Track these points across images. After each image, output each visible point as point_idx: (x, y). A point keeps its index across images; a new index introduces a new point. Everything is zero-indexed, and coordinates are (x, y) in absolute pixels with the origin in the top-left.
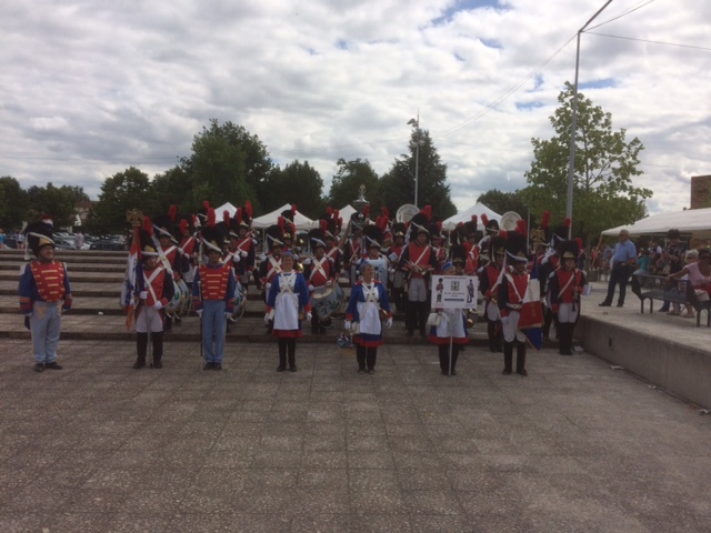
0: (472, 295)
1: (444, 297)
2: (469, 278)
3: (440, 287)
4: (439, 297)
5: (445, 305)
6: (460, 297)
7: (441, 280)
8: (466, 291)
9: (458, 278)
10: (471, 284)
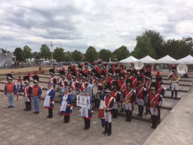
0: (88, 103)
1: (80, 103)
2: (87, 97)
3: (79, 99)
4: (79, 102)
5: (80, 105)
6: (85, 103)
7: (79, 97)
8: (86, 102)
9: (84, 97)
10: (88, 99)
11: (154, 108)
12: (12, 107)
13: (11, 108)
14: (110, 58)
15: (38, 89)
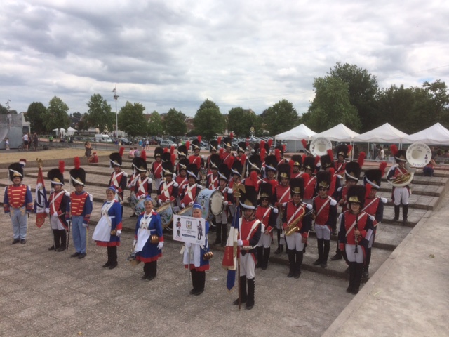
0: (201, 234)
1: (181, 233)
2: (198, 219)
3: (179, 225)
4: (178, 232)
5: (182, 239)
6: (192, 234)
7: (179, 219)
8: (197, 230)
9: (191, 219)
10: (200, 225)
11: (354, 246)
12: (22, 242)
13: (19, 245)
14: (252, 129)
15: (82, 200)
